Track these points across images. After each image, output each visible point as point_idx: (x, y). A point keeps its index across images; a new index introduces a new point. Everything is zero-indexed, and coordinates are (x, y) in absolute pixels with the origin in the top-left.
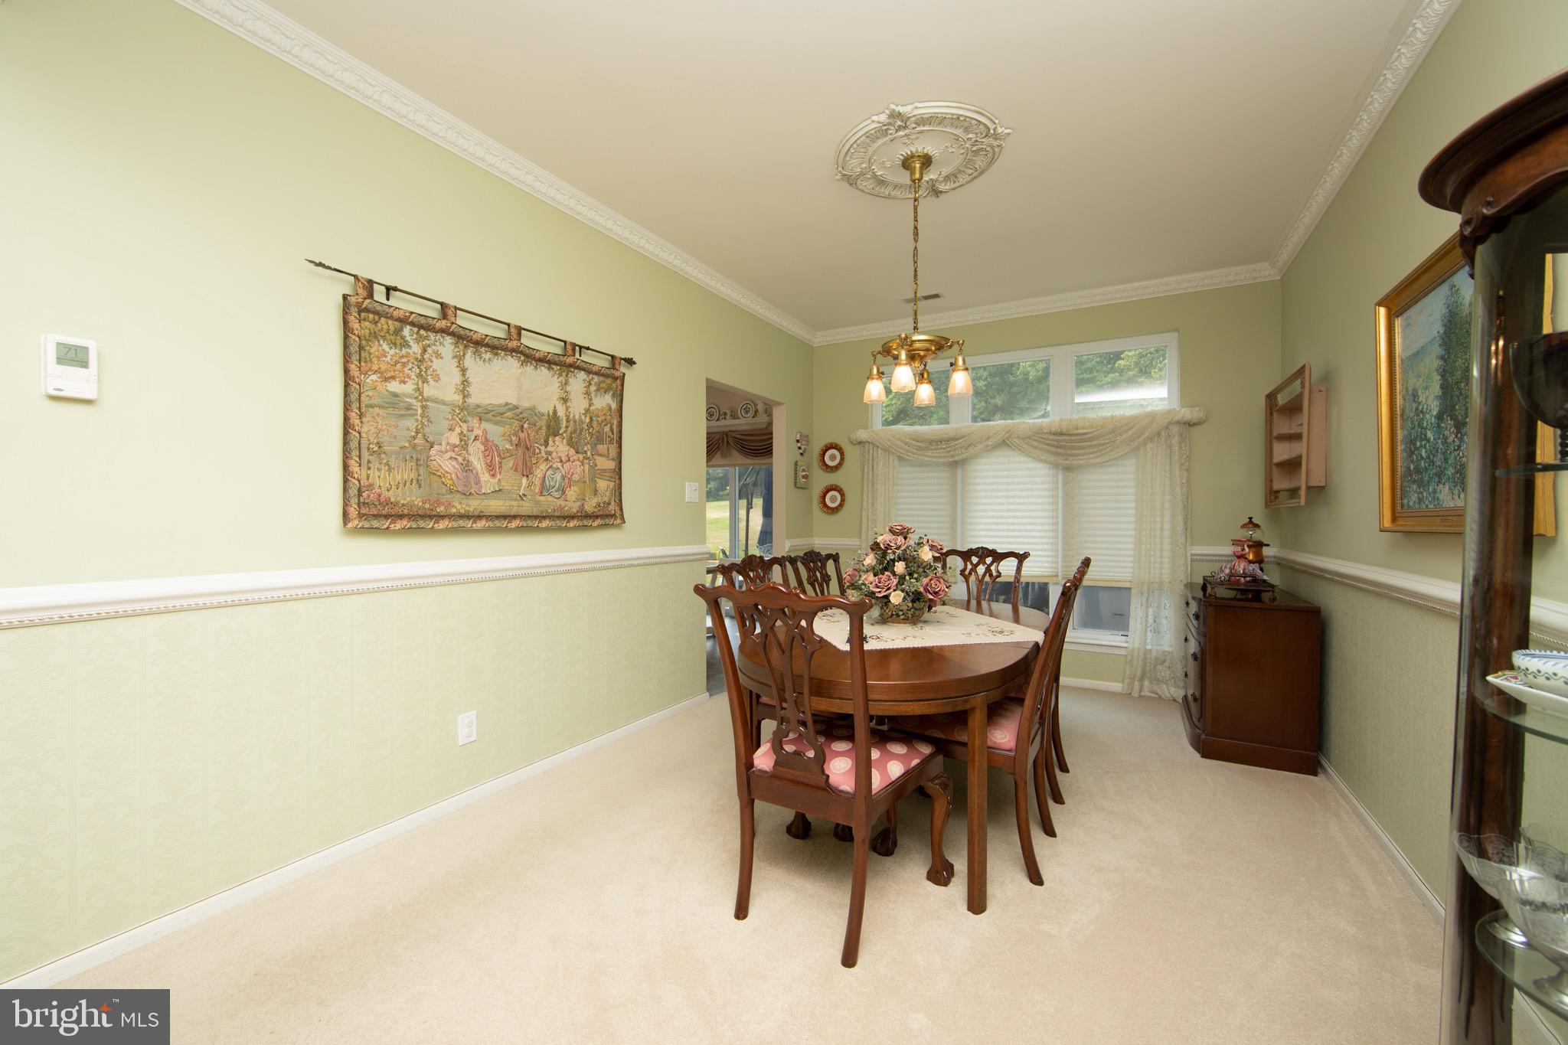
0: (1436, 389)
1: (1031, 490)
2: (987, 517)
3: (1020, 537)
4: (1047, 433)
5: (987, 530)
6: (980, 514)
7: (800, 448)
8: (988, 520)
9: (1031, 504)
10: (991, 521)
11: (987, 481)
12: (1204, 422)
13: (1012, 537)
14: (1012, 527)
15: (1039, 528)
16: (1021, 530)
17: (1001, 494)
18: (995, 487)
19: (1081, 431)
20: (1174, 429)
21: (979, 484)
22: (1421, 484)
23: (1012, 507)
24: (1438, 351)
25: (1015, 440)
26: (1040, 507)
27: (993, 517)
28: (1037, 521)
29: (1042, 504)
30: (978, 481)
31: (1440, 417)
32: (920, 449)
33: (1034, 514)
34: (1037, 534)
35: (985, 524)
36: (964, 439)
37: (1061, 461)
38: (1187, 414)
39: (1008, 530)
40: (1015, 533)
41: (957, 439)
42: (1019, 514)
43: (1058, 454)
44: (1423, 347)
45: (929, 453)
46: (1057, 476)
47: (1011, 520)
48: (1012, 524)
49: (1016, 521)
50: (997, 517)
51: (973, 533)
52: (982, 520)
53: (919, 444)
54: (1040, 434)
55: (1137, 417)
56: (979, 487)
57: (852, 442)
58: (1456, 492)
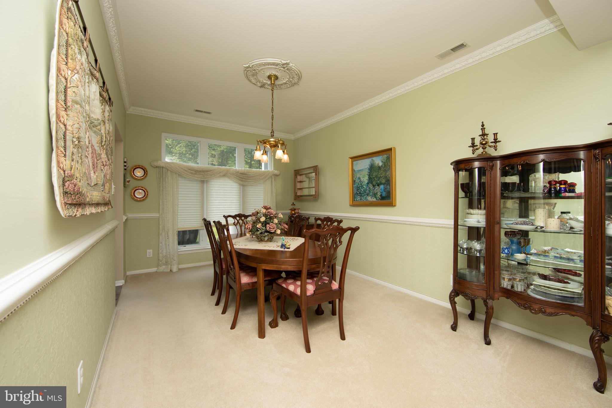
0: (367, 177)
1: (232, 193)
2: (216, 203)
3: (228, 210)
4: (240, 173)
5: (216, 208)
6: (213, 201)
7: (125, 166)
8: (216, 204)
9: (232, 198)
10: (218, 204)
11: (216, 189)
12: (279, 175)
13: (225, 210)
14: (225, 206)
15: (234, 206)
16: (228, 207)
17: (221, 194)
18: (219, 191)
19: (250, 174)
20: (273, 177)
21: (212, 190)
22: (361, 196)
23: (225, 199)
24: (367, 171)
25: (228, 174)
26: (235, 199)
27: (218, 203)
28: (234, 204)
29: (236, 198)
30: (212, 188)
31: (368, 183)
32: (192, 173)
33: (233, 201)
34: (234, 208)
35: (215, 205)
36: (211, 172)
37: (242, 183)
38: (276, 172)
39: (224, 207)
40: (227, 209)
41: (209, 171)
42: (227, 201)
43: (242, 181)
44: (362, 169)
45: (196, 176)
46: (240, 188)
47: (225, 204)
48: (225, 205)
49: (227, 204)
50: (220, 203)
51: (210, 209)
52: (214, 204)
53: (192, 172)
54: (237, 173)
55: (265, 172)
56: (213, 191)
57: (153, 167)
58: (373, 198)
